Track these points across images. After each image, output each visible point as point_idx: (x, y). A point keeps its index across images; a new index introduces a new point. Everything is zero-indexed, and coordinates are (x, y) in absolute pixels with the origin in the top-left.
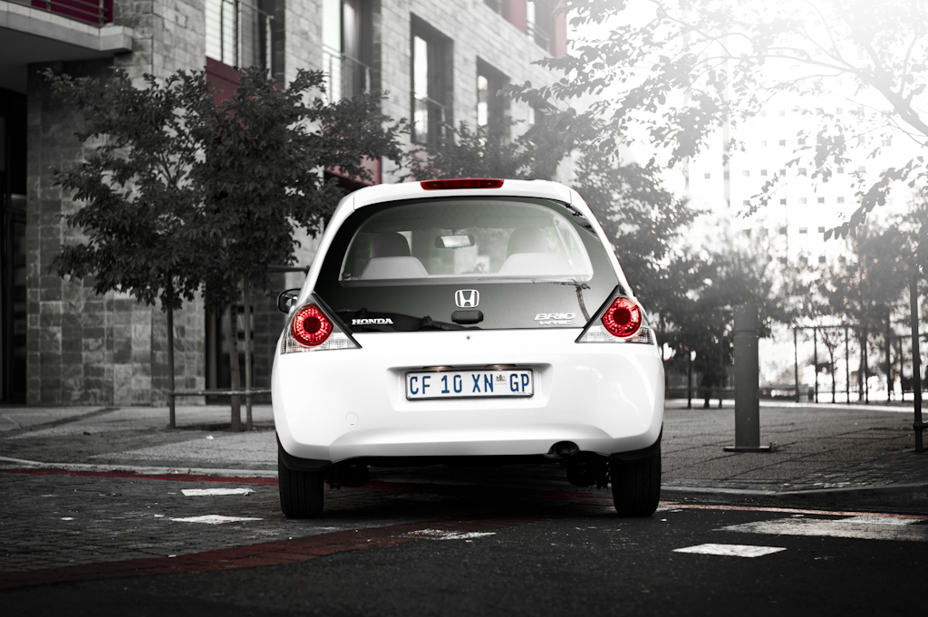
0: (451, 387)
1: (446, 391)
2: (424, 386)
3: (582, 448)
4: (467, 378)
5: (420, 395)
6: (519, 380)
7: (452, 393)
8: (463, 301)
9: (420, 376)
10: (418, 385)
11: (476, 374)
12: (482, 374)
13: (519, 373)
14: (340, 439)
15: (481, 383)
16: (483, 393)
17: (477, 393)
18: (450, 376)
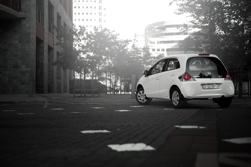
0: (209, 87)
1: (208, 88)
2: (205, 87)
3: (225, 96)
4: (211, 85)
5: (205, 88)
6: (217, 86)
7: (209, 88)
8: (209, 73)
9: (204, 85)
10: (204, 87)
11: (212, 85)
12: (213, 85)
13: (217, 85)
14: (194, 95)
15: (213, 86)
16: (213, 88)
17: (212, 88)
18: (209, 85)
